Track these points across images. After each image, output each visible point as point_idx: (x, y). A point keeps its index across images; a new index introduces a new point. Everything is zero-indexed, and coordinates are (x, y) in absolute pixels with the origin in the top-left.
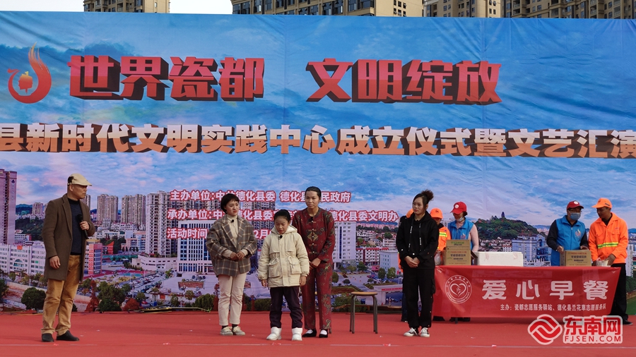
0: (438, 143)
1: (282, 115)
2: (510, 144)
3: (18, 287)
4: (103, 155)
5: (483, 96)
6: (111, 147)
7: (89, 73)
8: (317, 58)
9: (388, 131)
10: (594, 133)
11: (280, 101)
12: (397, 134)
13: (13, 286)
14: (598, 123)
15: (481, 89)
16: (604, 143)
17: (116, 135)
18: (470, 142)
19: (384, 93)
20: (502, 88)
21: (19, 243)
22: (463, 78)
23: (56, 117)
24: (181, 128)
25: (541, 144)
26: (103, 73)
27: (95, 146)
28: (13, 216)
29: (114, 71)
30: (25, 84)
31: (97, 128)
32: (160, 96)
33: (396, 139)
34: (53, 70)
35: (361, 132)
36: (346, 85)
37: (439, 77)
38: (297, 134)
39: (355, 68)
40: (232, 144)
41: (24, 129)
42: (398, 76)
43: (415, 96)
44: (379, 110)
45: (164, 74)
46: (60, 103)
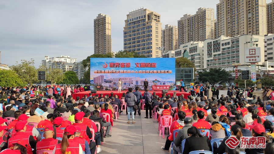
0: (149, 72)
1: (132, 69)
2: (157, 72)
3: (105, 88)
4: (113, 73)
5: (154, 67)
7: (111, 65)
8: (136, 63)
9: (144, 71)
10: (167, 71)
11: (132, 68)
13: (104, 88)
14: (167, 70)
15: (154, 66)
16: (168, 72)
17: (114, 71)
18: (153, 72)
19: (143, 66)
20: (156, 66)
21: (105, 83)
22: (152, 65)
23: (108, 70)
24: (121, 71)
25: (161, 72)
26: (113, 65)
28: (104, 80)
29: (114, 64)
30: (105, 66)
31: (112, 71)
32: (119, 67)
34: (107, 64)
35: (141, 71)
36: (139, 66)
37: (149, 64)
38: (134, 71)
39: (140, 64)
40: (127, 72)
41: (105, 71)
42: (145, 65)
43: (147, 67)
44: (143, 68)
45: (119, 65)
46: (108, 68)
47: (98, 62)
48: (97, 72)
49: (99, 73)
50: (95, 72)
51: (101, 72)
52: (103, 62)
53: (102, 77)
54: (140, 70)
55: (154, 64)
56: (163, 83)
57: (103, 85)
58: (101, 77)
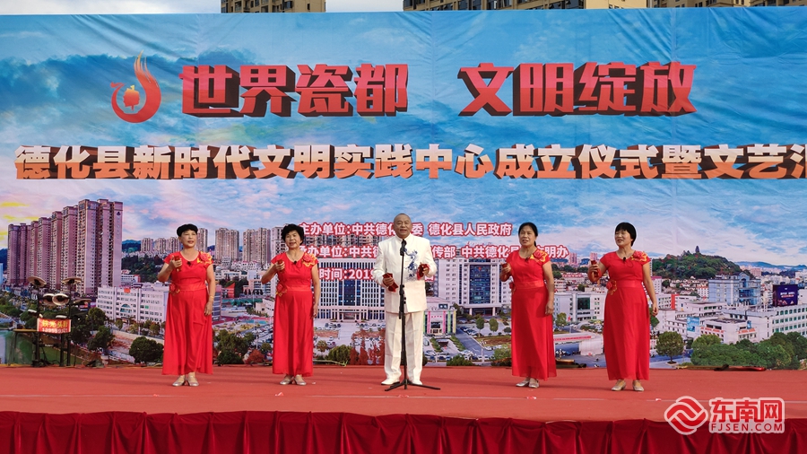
0: (617, 163)
1: (429, 132)
2: (707, 164)
3: (126, 336)
4: (221, 181)
5: (673, 105)
6: (230, 173)
7: (204, 86)
8: (471, 63)
9: (556, 150)
11: (429, 116)
12: (567, 153)
13: (120, 335)
15: (672, 97)
17: (236, 158)
18: (657, 162)
19: (551, 104)
20: (697, 94)
21: (127, 286)
22: (648, 84)
23: (167, 139)
24: (310, 150)
25: (745, 164)
26: (220, 86)
27: (212, 172)
28: (120, 255)
29: (233, 84)
30: (130, 101)
31: (214, 151)
32: (285, 111)
33: (566, 159)
34: (164, 82)
35: (524, 152)
36: (505, 95)
37: (619, 83)
38: (448, 155)
39: (516, 74)
40: (370, 167)
41: (130, 152)
42: (568, 82)
43: (589, 107)
44: (547, 124)
45: (290, 86)
46: (172, 122)
47: (63, 54)
48: (53, 170)
49: (69, 175)
50: (26, 170)
51: (91, 160)
52: (113, 54)
53: (104, 214)
54: (514, 136)
55: (674, 77)
56: (778, 289)
57: (109, 300)
58: (88, 223)
